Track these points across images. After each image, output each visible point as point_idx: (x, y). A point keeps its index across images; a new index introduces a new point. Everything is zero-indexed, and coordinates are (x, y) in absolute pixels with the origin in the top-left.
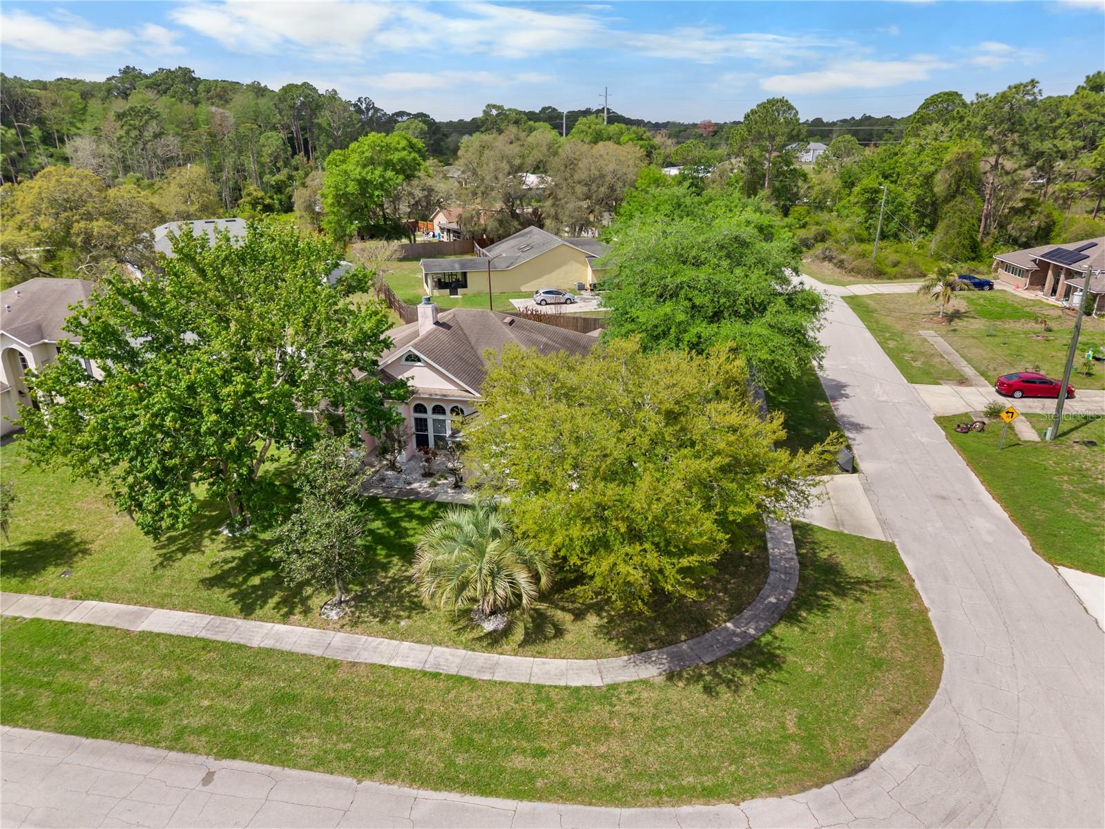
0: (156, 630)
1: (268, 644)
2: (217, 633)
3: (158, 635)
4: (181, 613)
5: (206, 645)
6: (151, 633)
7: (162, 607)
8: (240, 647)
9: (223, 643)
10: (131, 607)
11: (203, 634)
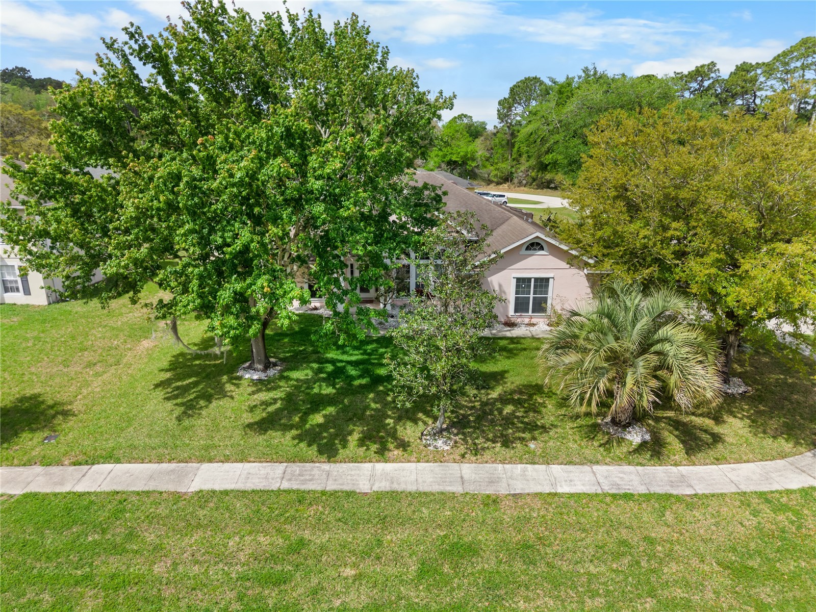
0: (217, 487)
1: (382, 486)
2: (304, 482)
3: (226, 493)
4: (240, 465)
5: (301, 498)
6: (214, 492)
7: (210, 461)
8: (349, 494)
9: (323, 493)
10: (164, 466)
11: (285, 485)
